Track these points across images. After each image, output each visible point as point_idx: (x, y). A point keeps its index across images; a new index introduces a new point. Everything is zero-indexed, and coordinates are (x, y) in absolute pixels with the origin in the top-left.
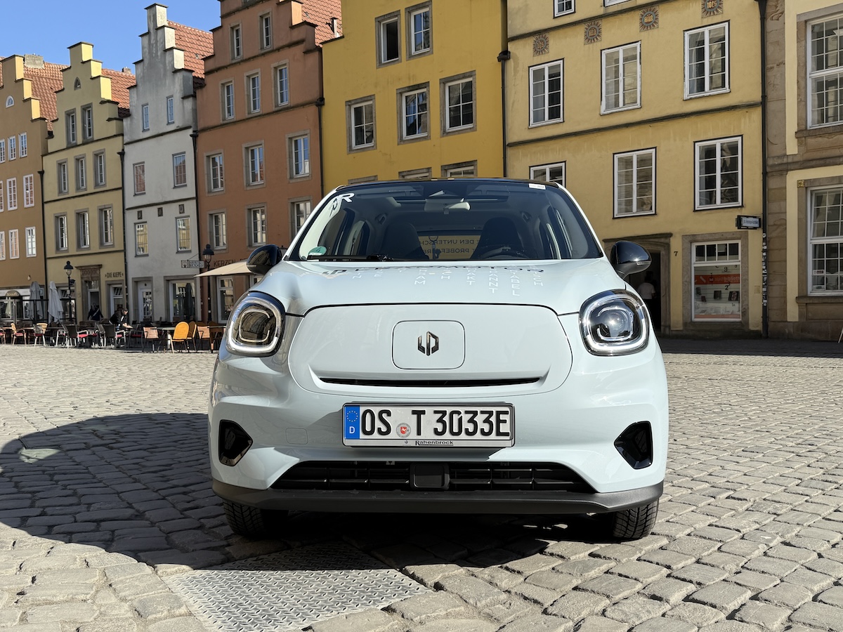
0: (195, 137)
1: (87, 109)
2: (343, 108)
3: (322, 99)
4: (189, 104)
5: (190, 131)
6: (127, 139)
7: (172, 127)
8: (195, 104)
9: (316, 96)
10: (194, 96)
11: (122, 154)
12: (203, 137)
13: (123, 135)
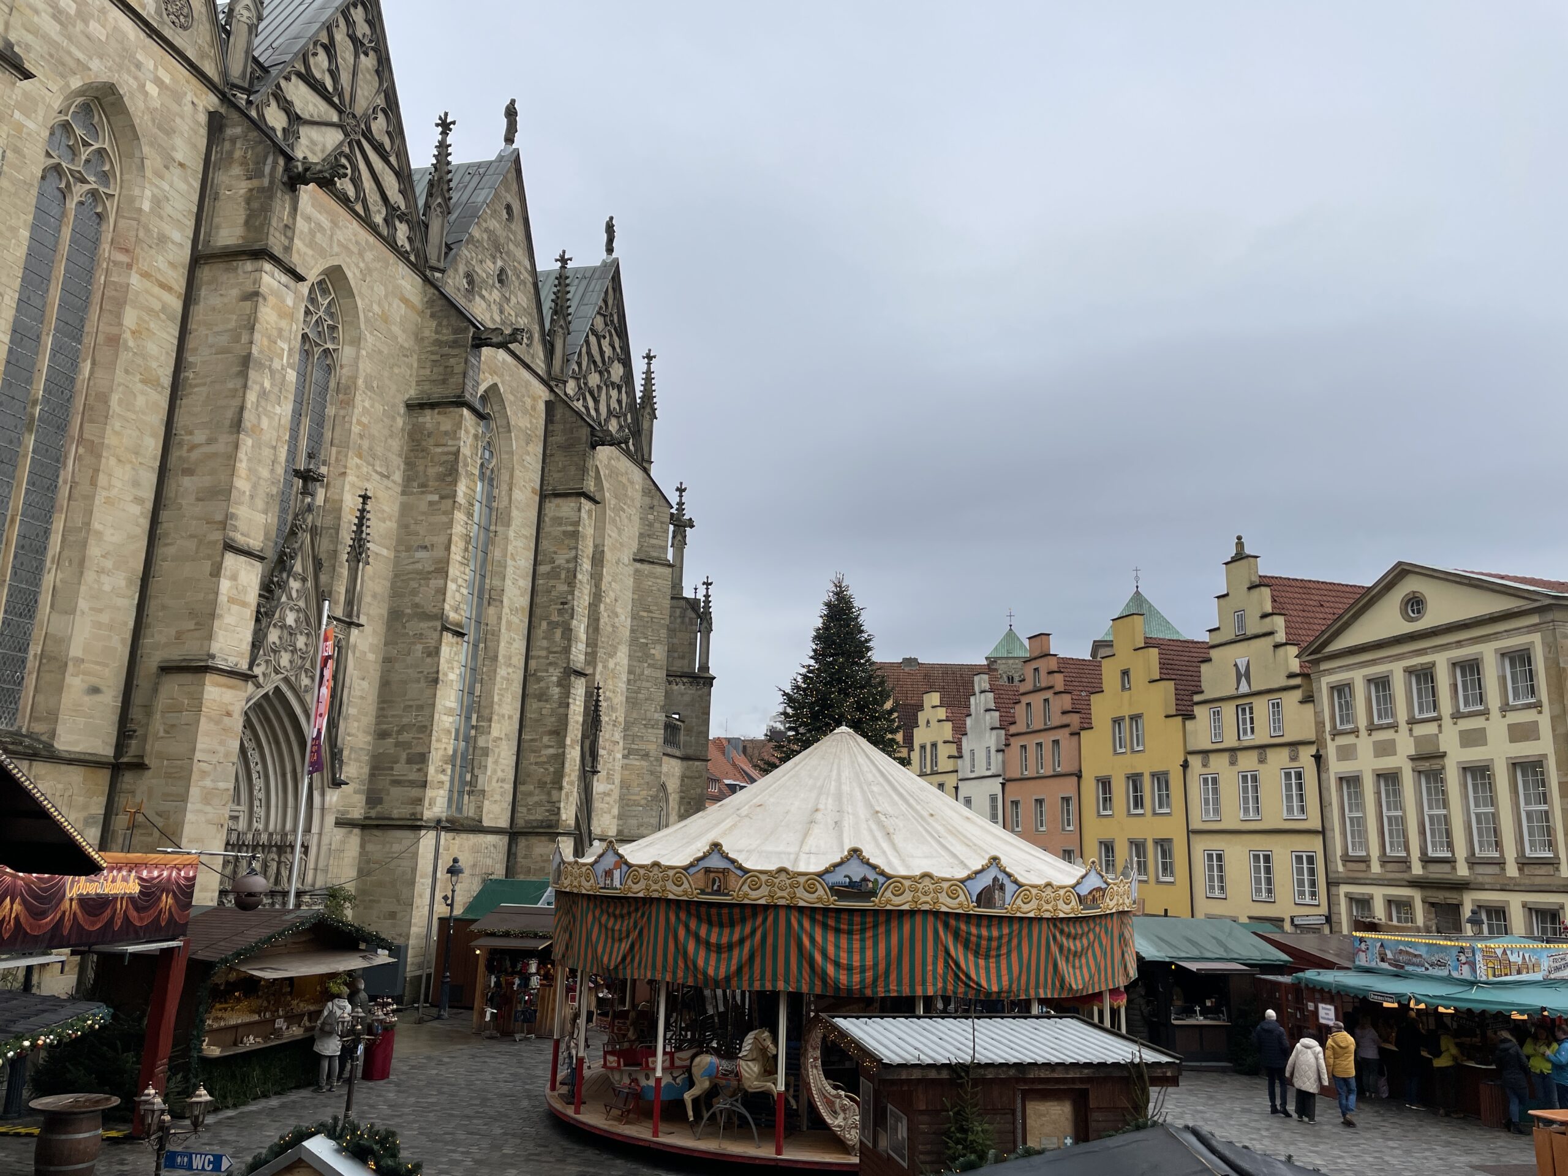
0: (1003, 785)
1: (934, 745)
2: (1094, 783)
3: (1080, 771)
4: (1000, 755)
5: (1001, 780)
6: (960, 775)
7: (989, 773)
8: (1004, 757)
9: (1077, 768)
10: (1003, 751)
11: (957, 788)
12: (1009, 785)
13: (957, 771)
